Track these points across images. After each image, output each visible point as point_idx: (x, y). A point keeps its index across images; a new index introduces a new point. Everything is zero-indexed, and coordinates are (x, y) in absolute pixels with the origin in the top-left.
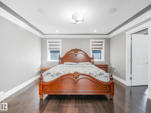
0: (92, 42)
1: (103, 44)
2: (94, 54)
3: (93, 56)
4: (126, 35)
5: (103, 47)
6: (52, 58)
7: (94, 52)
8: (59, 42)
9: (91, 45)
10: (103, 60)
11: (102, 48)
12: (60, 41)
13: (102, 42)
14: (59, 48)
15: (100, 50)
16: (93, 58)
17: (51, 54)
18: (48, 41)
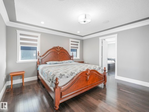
0: (72, 41)
1: (79, 44)
2: (73, 52)
3: (73, 54)
4: (99, 40)
5: (79, 46)
6: (23, 57)
7: (72, 50)
8: (37, 37)
9: (70, 44)
10: (78, 57)
11: (77, 48)
12: (39, 35)
13: (78, 42)
14: (36, 44)
15: (76, 49)
16: (72, 57)
17: (21, 52)
18: (19, 32)
